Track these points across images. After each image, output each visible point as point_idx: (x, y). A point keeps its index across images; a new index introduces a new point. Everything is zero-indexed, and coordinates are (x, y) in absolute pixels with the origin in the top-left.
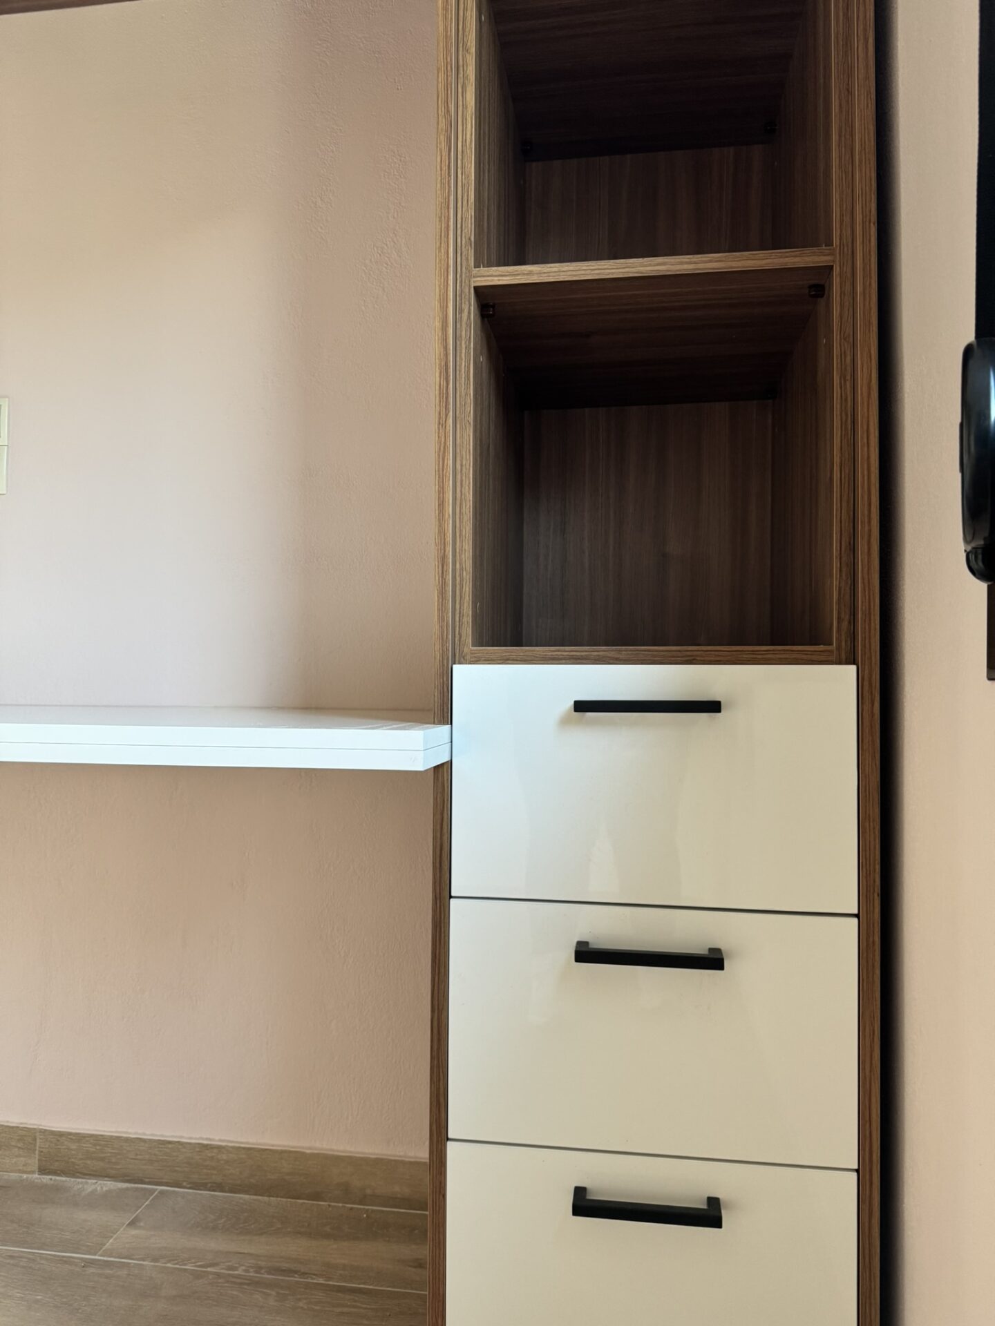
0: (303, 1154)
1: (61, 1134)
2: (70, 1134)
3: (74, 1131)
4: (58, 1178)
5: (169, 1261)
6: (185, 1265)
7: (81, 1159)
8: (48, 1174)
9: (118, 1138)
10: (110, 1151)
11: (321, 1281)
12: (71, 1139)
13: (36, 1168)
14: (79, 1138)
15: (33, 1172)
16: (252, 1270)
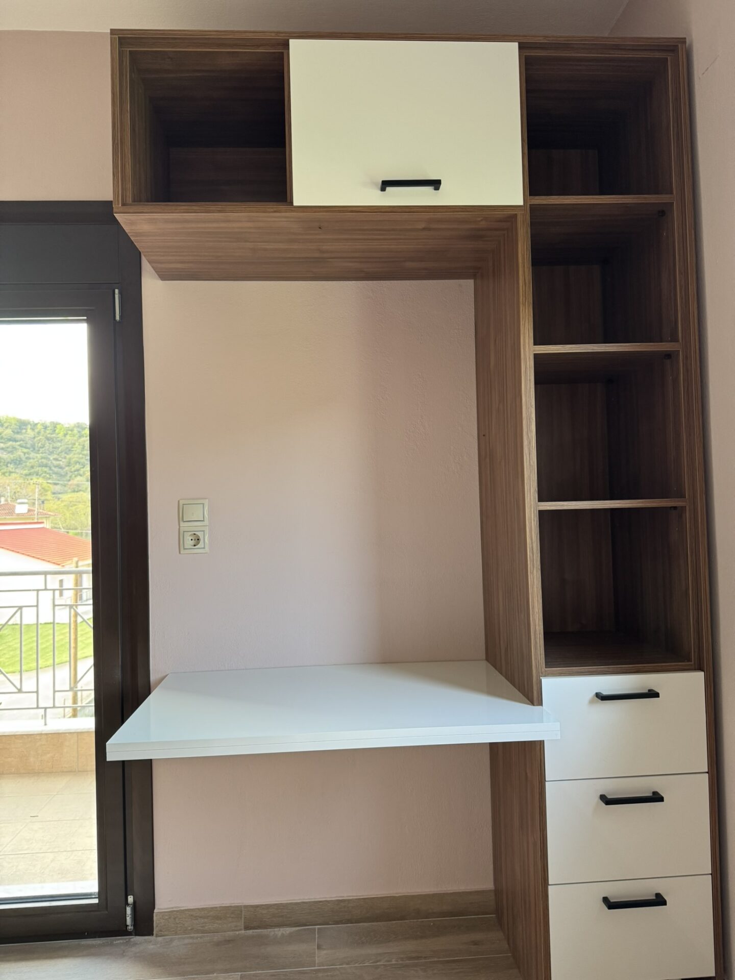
0: (394, 897)
1: (257, 906)
2: (262, 905)
3: (264, 904)
4: (256, 931)
5: (356, 963)
6: (364, 963)
7: (269, 918)
8: (250, 929)
9: (291, 904)
10: (286, 911)
11: (436, 959)
12: (263, 908)
13: (243, 927)
14: (268, 907)
15: (241, 930)
16: (399, 960)
